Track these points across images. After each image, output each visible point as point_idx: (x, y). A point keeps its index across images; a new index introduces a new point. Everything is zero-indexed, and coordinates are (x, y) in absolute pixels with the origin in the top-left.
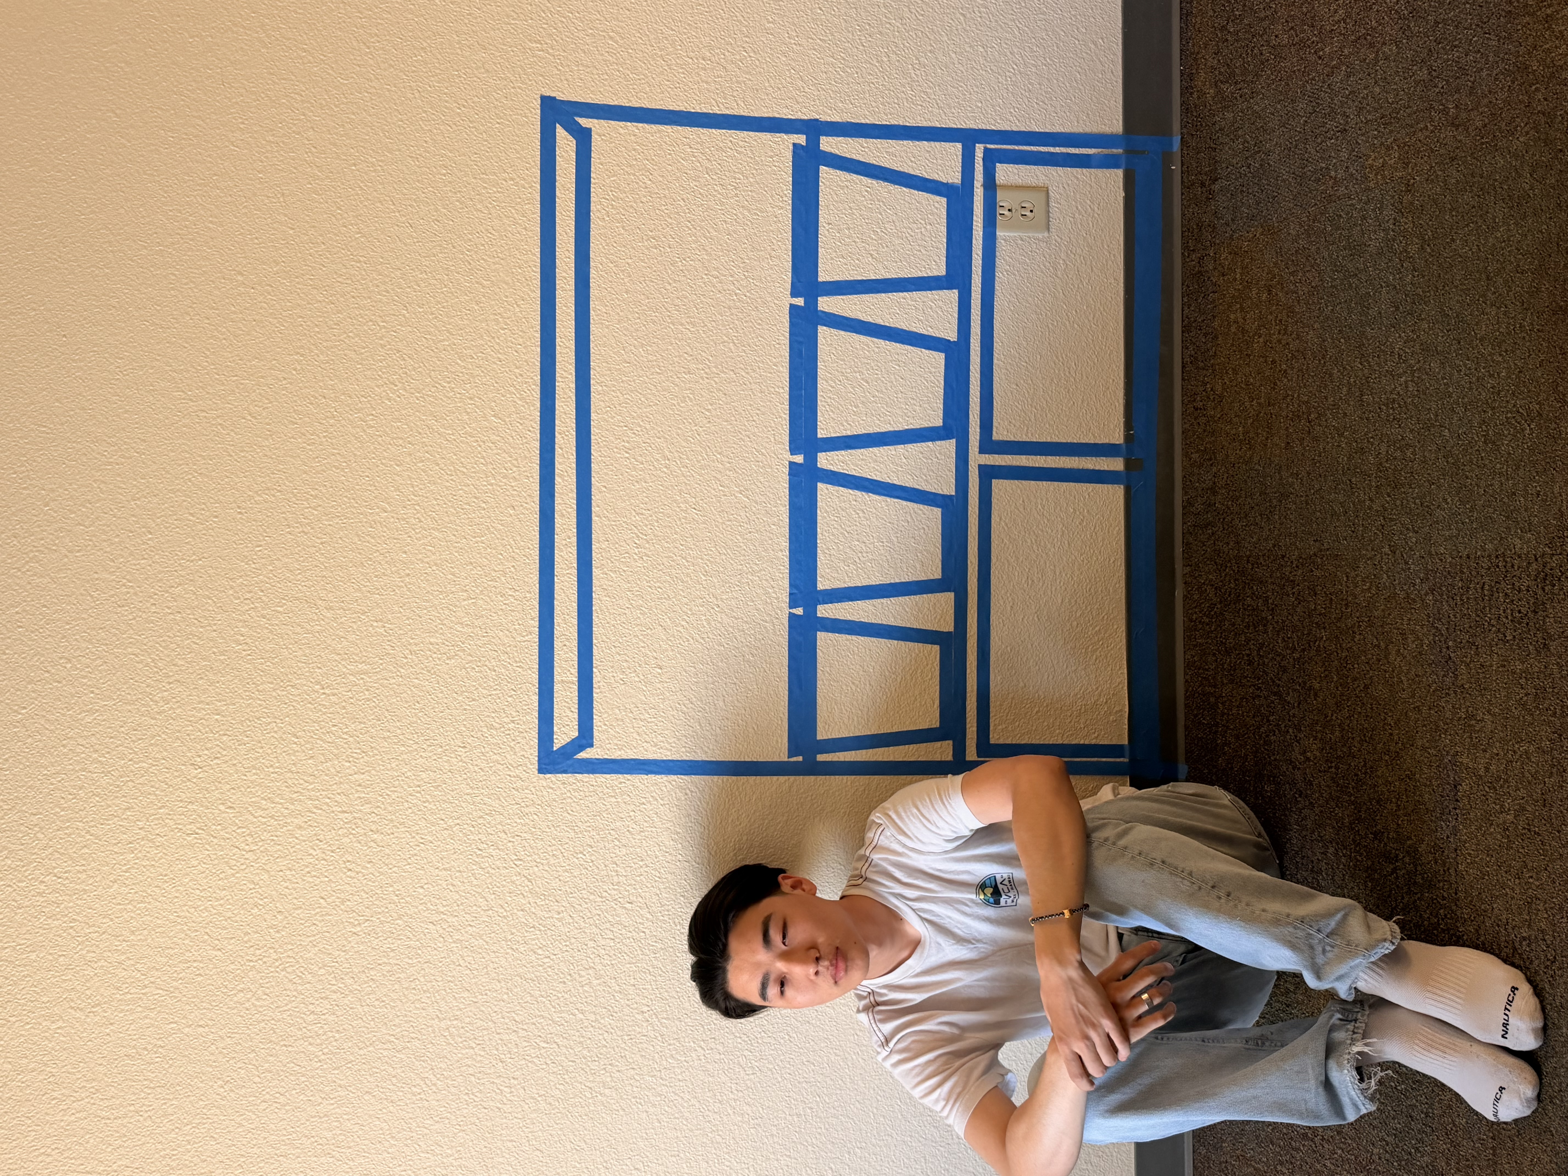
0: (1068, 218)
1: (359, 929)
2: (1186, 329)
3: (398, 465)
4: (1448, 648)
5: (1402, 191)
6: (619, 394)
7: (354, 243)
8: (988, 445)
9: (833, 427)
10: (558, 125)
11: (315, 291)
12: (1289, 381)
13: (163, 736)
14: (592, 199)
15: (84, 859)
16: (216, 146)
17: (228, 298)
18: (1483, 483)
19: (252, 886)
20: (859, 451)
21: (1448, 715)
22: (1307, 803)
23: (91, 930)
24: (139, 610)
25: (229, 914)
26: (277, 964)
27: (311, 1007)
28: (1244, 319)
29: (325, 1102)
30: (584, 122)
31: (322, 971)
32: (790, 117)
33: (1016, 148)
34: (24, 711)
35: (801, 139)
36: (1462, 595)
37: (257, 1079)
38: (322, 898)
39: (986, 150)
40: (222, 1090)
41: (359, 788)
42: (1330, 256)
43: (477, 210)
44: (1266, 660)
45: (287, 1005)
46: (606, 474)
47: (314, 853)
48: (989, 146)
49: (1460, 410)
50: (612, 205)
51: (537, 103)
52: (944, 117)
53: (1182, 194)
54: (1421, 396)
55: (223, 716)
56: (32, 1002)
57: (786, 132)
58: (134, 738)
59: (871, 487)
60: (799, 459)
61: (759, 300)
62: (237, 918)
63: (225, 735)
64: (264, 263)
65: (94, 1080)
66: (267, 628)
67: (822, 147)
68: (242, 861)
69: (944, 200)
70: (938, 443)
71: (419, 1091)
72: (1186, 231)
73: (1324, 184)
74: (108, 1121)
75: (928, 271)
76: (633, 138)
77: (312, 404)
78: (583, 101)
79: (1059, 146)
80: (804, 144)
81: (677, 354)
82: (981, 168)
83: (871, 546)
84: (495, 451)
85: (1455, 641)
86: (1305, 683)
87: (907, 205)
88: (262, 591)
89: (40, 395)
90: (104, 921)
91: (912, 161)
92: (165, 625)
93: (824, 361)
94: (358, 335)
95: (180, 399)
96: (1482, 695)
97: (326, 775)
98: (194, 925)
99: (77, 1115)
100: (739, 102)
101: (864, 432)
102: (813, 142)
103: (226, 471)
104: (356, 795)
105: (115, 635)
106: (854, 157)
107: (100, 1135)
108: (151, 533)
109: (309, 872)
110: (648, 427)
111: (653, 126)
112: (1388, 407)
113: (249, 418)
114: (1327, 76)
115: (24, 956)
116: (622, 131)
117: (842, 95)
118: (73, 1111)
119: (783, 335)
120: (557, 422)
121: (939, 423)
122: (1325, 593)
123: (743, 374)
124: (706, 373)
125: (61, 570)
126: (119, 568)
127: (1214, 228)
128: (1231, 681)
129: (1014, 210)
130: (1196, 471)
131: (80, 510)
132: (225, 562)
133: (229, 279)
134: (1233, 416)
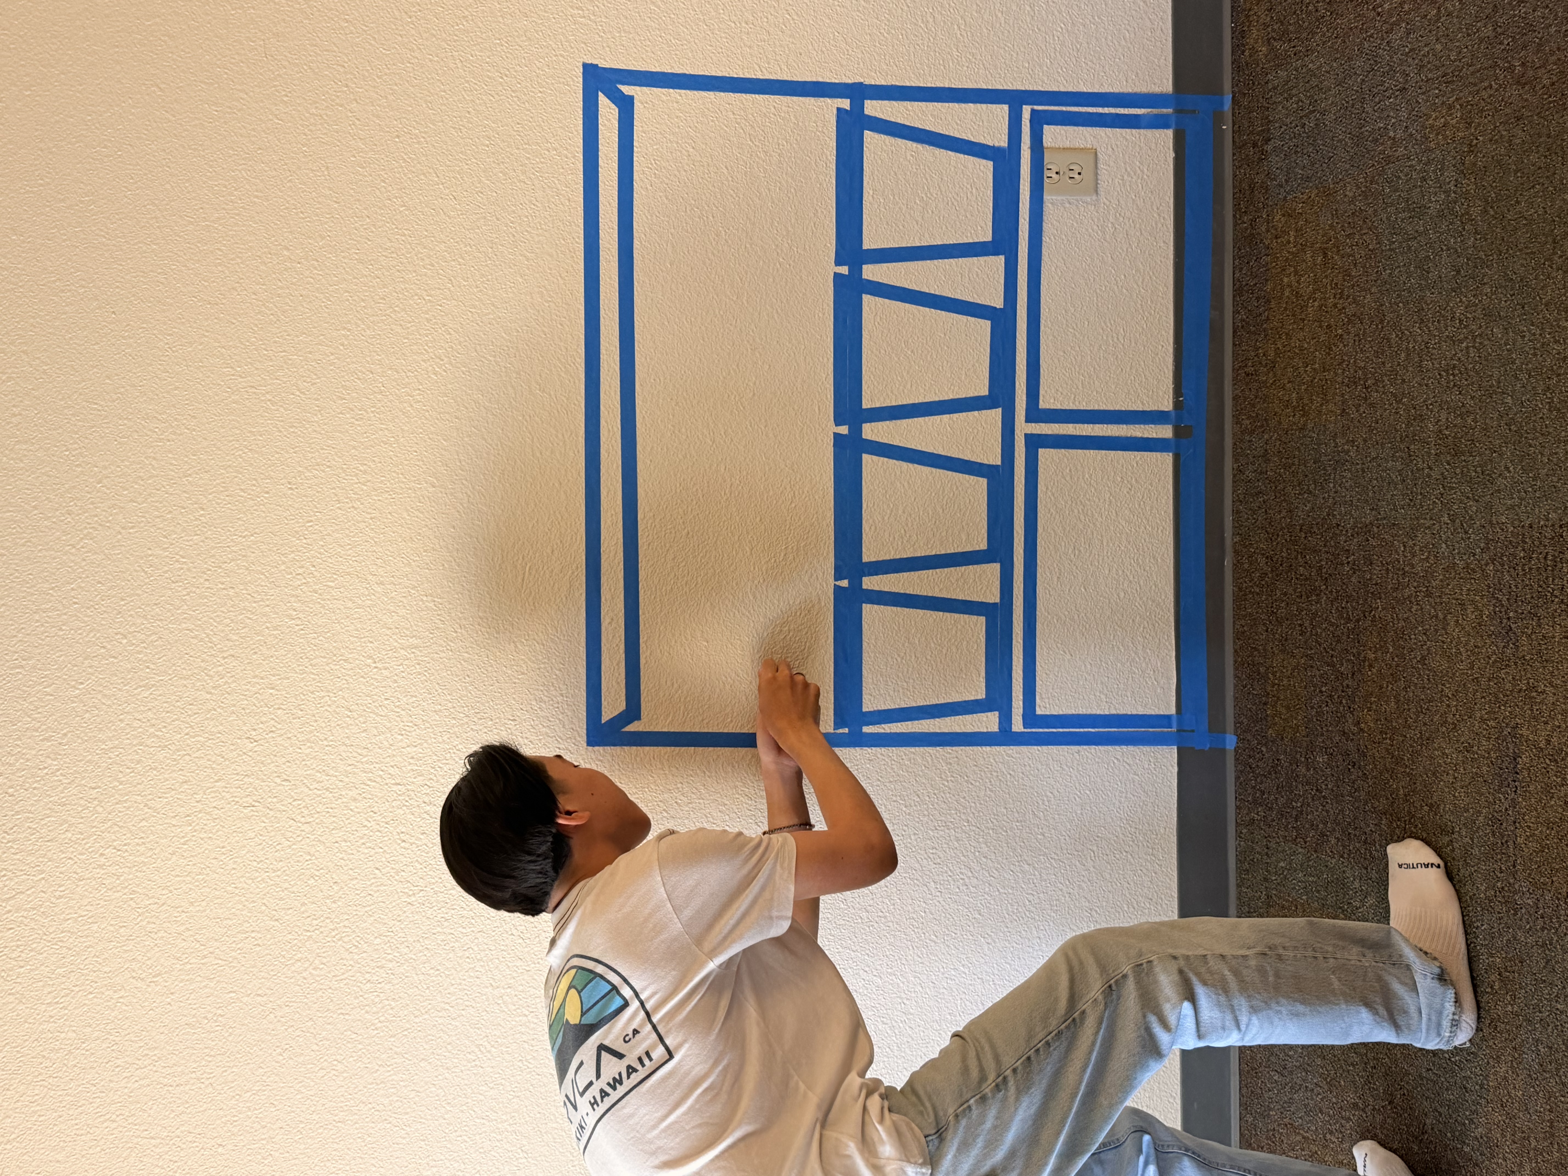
0: (1117, 180)
1: (414, 899)
2: (1238, 292)
4: (1509, 619)
5: (1464, 152)
7: (399, 217)
8: (1034, 414)
9: (878, 397)
10: (600, 93)
11: (360, 266)
12: (1344, 346)
13: (219, 710)
14: (635, 168)
15: (143, 832)
16: (261, 120)
17: (274, 273)
18: (1547, 452)
19: (308, 858)
20: (904, 421)
21: (1508, 686)
22: (1360, 774)
23: (151, 901)
24: (193, 586)
25: (286, 885)
26: (333, 934)
27: (367, 976)
28: (1297, 282)
29: (382, 1069)
30: (626, 89)
31: (378, 941)
32: (833, 80)
33: (1064, 108)
34: (82, 686)
35: (845, 104)
36: (1524, 565)
37: (315, 1047)
38: (377, 869)
39: (1033, 112)
40: (281, 1058)
41: (411, 761)
42: (1388, 219)
43: (520, 181)
44: (1319, 631)
45: (343, 974)
47: (369, 825)
48: (1036, 107)
49: (1524, 376)
50: (655, 174)
51: (579, 71)
52: (990, 78)
53: (1234, 154)
54: (1484, 362)
55: (277, 690)
56: (95, 972)
57: (830, 96)
58: (190, 713)
59: (917, 457)
60: (844, 430)
61: (803, 269)
62: (294, 889)
63: (279, 709)
64: (310, 238)
65: (156, 1048)
66: (319, 603)
67: (867, 112)
68: (298, 833)
69: (990, 164)
70: (984, 412)
71: (474, 1058)
72: (1238, 192)
73: (1382, 144)
74: (170, 1088)
75: (974, 237)
76: (675, 105)
77: (359, 379)
78: (625, 68)
79: (1108, 107)
80: (848, 108)
81: (721, 325)
82: (1029, 130)
83: (917, 518)
85: (1516, 612)
86: (1359, 654)
87: (952, 169)
88: (314, 566)
89: (91, 373)
90: (164, 892)
91: (957, 124)
92: (219, 601)
93: (867, 329)
94: (404, 310)
95: (228, 375)
96: (1544, 667)
97: (379, 748)
98: (252, 896)
99: (140, 1082)
100: (783, 66)
101: (909, 402)
102: (857, 105)
103: (276, 447)
104: (409, 768)
105: (169, 611)
106: (899, 121)
107: (164, 1102)
108: (203, 509)
109: (363, 844)
111: (695, 92)
112: (1448, 374)
113: (298, 393)
114: (1386, 33)
115: (86, 927)
116: (664, 98)
117: (887, 57)
118: (137, 1079)
119: (828, 304)
121: (985, 391)
122: (1381, 562)
123: (788, 344)
124: (750, 344)
125: (114, 546)
126: (172, 544)
127: (1267, 189)
128: (1283, 651)
129: (1061, 173)
130: (1247, 438)
131: (132, 487)
132: (277, 538)
133: (275, 254)
134: (1286, 381)
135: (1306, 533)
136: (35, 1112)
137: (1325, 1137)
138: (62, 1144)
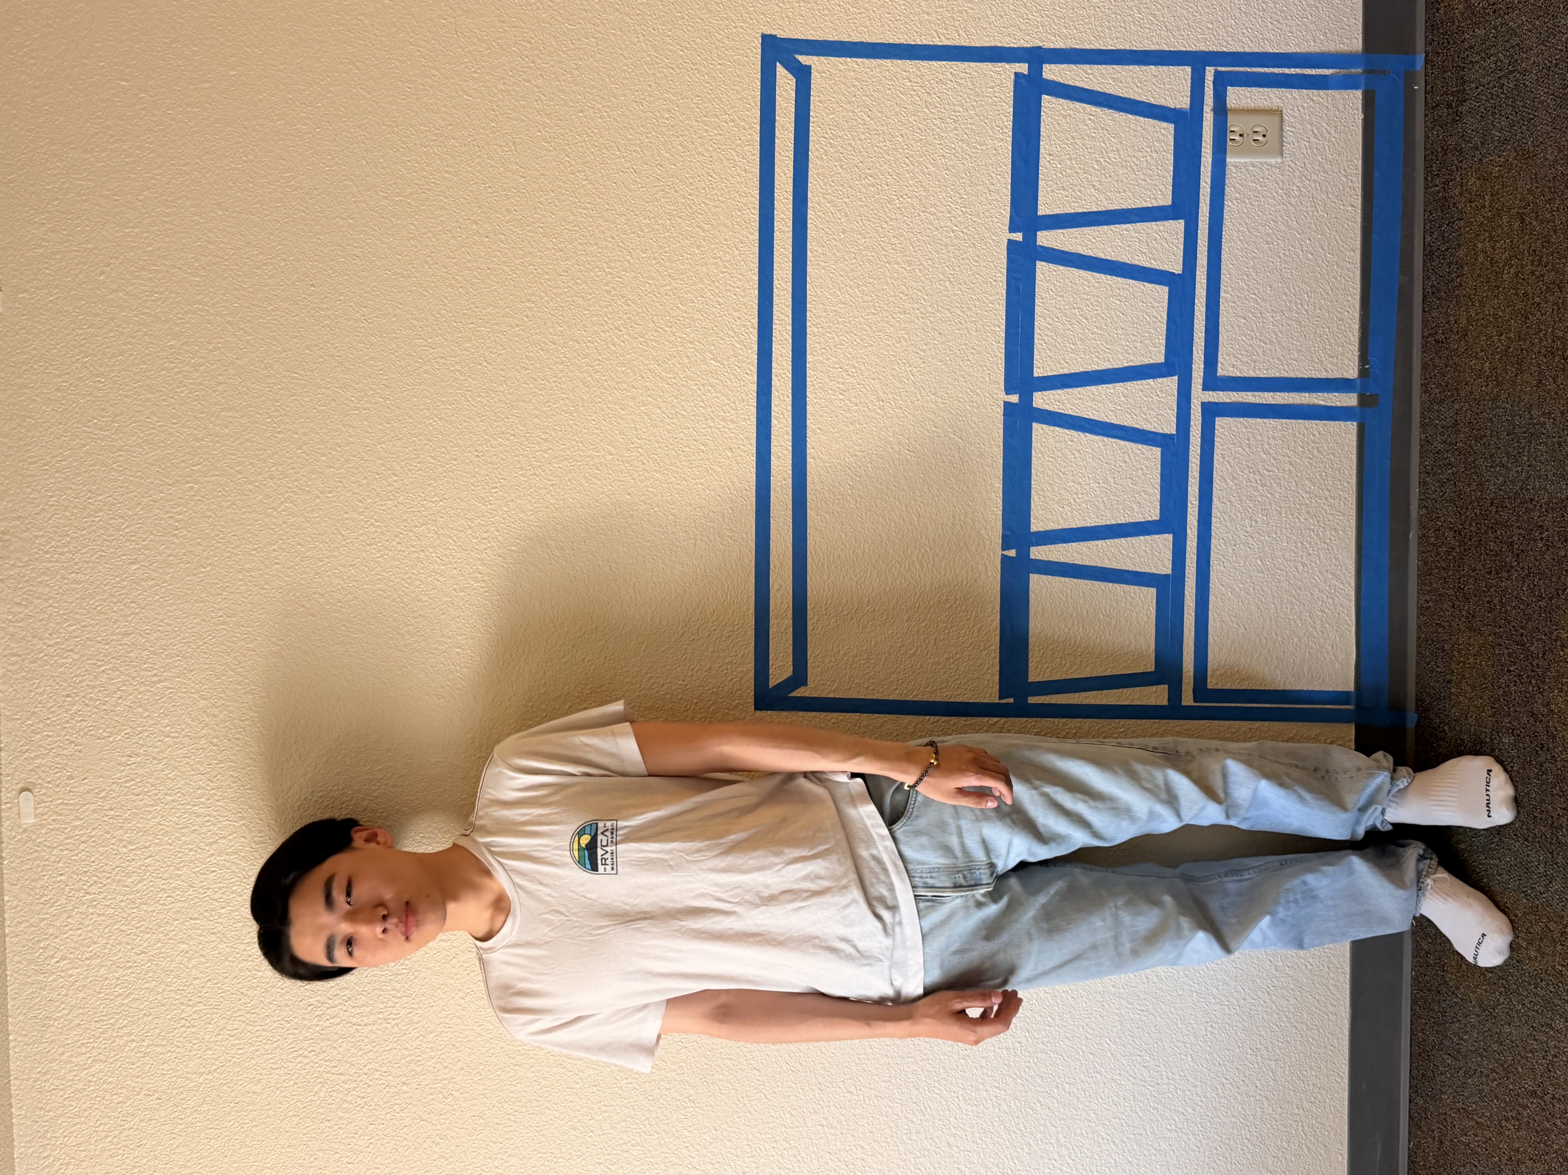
0: (1303, 142)
2: (1427, 258)
3: (622, 409)
6: (834, 336)
7: (581, 191)
8: (1212, 382)
9: (1049, 366)
10: (778, 64)
11: (545, 240)
12: (1542, 314)
14: (811, 138)
16: (451, 96)
17: (464, 247)
20: (1076, 389)
22: (1548, 756)
24: (386, 548)
28: (1492, 248)
30: (804, 59)
32: (1012, 45)
33: (1249, 70)
34: (281, 643)
35: (1023, 68)
39: (1217, 73)
40: (463, 1001)
43: (699, 153)
44: (1509, 608)
46: (821, 416)
48: (1220, 69)
50: (830, 143)
51: (758, 43)
52: (1172, 40)
53: (1426, 115)
57: (1008, 61)
59: (1088, 426)
60: (1014, 399)
61: (976, 236)
64: (497, 212)
67: (1045, 76)
69: (1171, 127)
70: (1160, 380)
72: (1430, 154)
74: (359, 1027)
75: (1153, 201)
76: (852, 73)
77: (542, 350)
78: (803, 38)
79: (1294, 67)
80: (1026, 73)
81: (892, 294)
82: (1212, 92)
83: (1087, 487)
84: (714, 395)
86: (1551, 633)
87: (1132, 132)
88: (498, 531)
89: (291, 343)
91: (1138, 87)
92: (410, 563)
93: (1042, 298)
94: (585, 282)
95: (419, 346)
99: (331, 1021)
100: (961, 32)
101: (1082, 370)
102: (1035, 70)
103: (464, 415)
105: (364, 572)
106: (1078, 84)
107: (352, 1040)
108: (396, 476)
110: (863, 368)
111: (872, 61)
113: (485, 364)
116: (842, 67)
117: (1067, 21)
118: (328, 1017)
119: (1000, 272)
120: (774, 365)
121: (1161, 359)
123: (959, 312)
124: (921, 313)
125: (313, 510)
126: (367, 509)
127: (1461, 151)
128: (1470, 629)
129: (1245, 136)
130: (1436, 408)
131: (330, 453)
132: (464, 504)
133: (464, 228)
134: (1479, 350)
135: (1496, 507)
136: (234, 1045)
137: (1500, 1123)
138: (258, 1076)
